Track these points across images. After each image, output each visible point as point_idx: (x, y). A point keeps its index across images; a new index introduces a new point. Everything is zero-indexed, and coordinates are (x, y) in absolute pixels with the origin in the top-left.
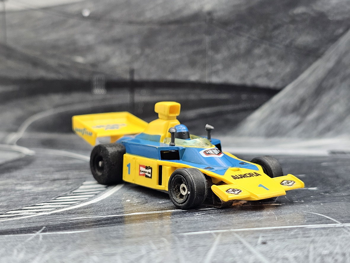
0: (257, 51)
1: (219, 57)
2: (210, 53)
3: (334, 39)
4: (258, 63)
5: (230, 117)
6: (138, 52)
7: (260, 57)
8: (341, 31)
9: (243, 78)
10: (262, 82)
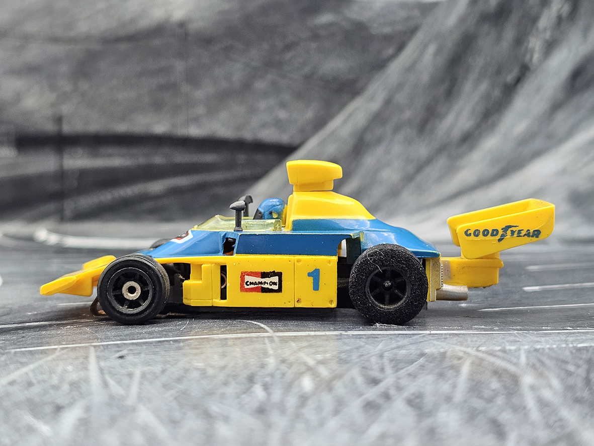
0: (260, 85)
7: (265, 95)
8: (390, 51)
9: (238, 128)
10: (269, 135)
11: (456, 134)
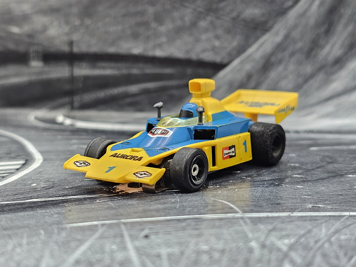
0: (203, 24)
1: (163, 29)
2: (153, 25)
3: (283, 12)
4: (204, 37)
5: (175, 92)
6: (77, 22)
7: (206, 30)
8: (290, 3)
9: (188, 52)
10: (208, 57)
11: (331, 58)
